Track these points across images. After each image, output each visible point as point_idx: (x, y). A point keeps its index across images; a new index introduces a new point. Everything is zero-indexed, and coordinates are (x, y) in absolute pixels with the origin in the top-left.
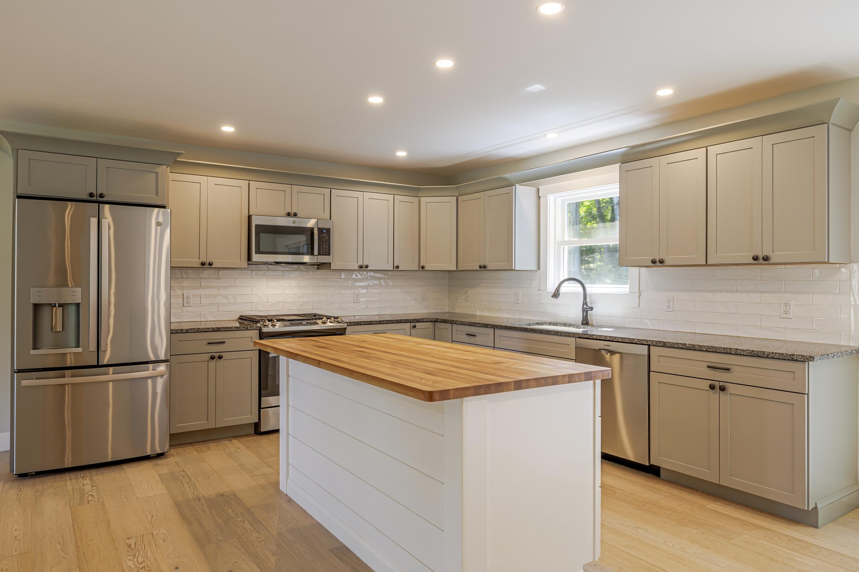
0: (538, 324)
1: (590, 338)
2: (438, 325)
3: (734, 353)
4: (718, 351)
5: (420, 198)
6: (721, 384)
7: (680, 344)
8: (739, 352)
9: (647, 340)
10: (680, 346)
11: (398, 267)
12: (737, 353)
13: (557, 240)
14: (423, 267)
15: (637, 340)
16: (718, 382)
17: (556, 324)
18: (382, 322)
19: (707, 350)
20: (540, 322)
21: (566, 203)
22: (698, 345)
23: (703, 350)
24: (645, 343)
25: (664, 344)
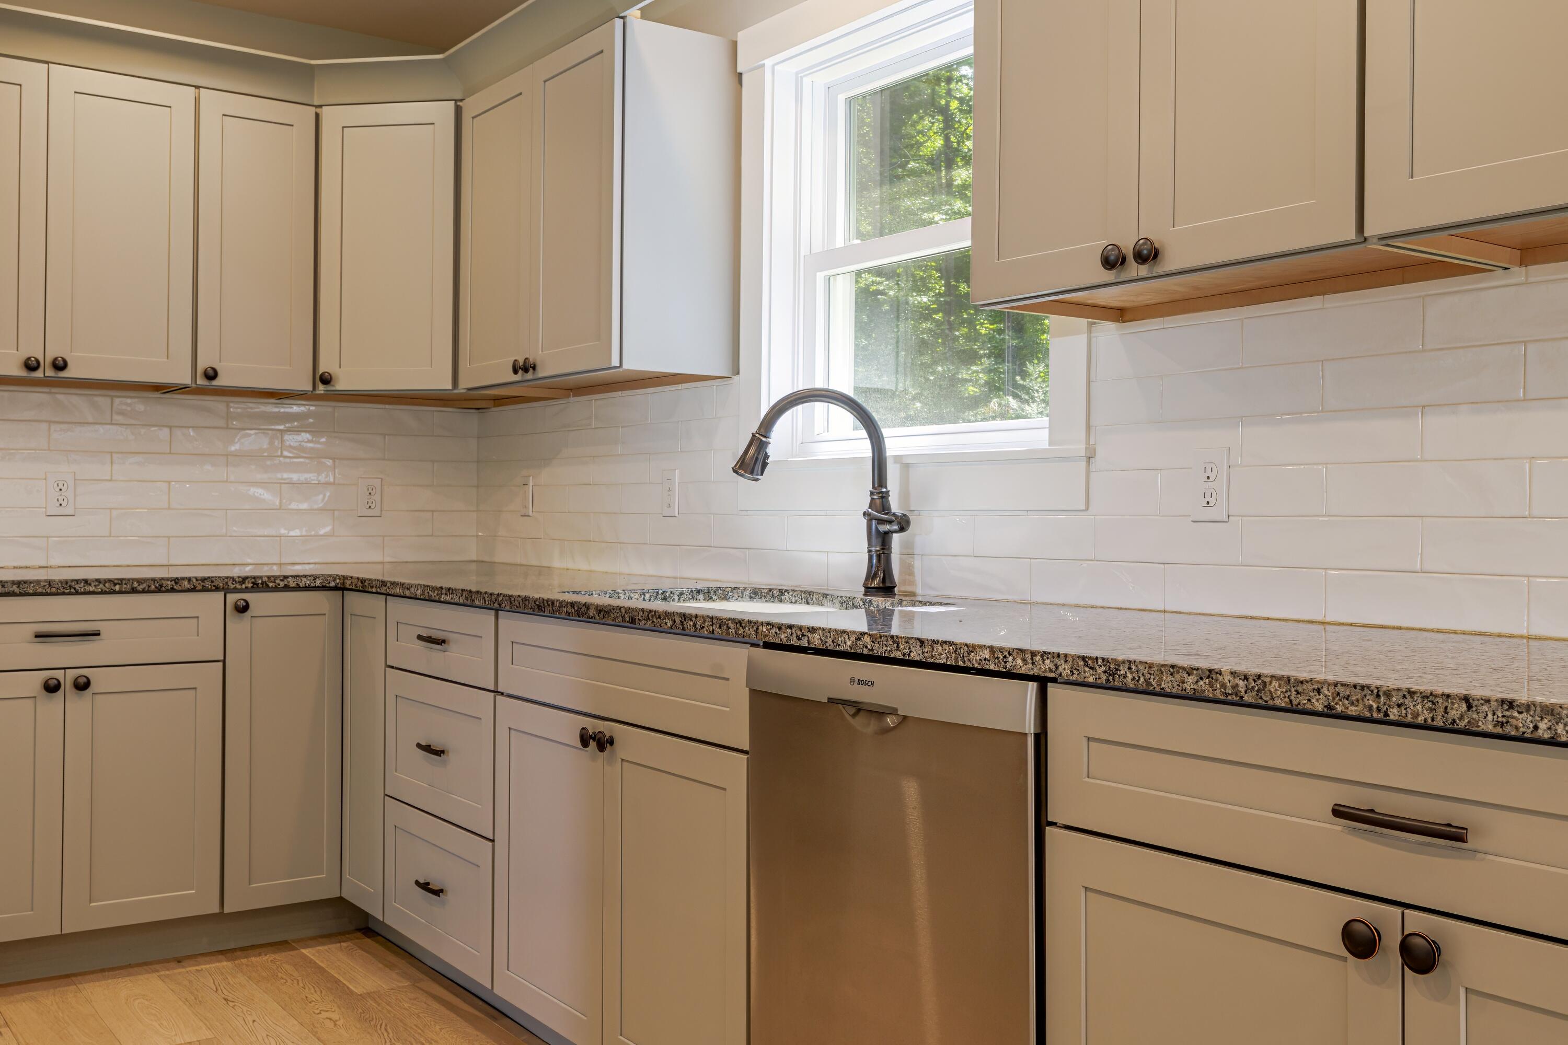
0: (708, 594)
1: (799, 643)
2: (353, 599)
3: (1490, 728)
4: (1394, 714)
5: (318, 110)
6: (1416, 922)
7: (1190, 671)
8: (1523, 722)
9: (1033, 654)
10: (1190, 683)
11: (211, 375)
12: (1508, 730)
13: (804, 251)
14: (326, 380)
15: (986, 654)
16: (1398, 911)
17: (777, 595)
18: (80, 587)
19: (1329, 707)
20: (714, 585)
21: (842, 98)
22: (1279, 678)
23: (1309, 706)
24: (1024, 670)
25: (1111, 673)
